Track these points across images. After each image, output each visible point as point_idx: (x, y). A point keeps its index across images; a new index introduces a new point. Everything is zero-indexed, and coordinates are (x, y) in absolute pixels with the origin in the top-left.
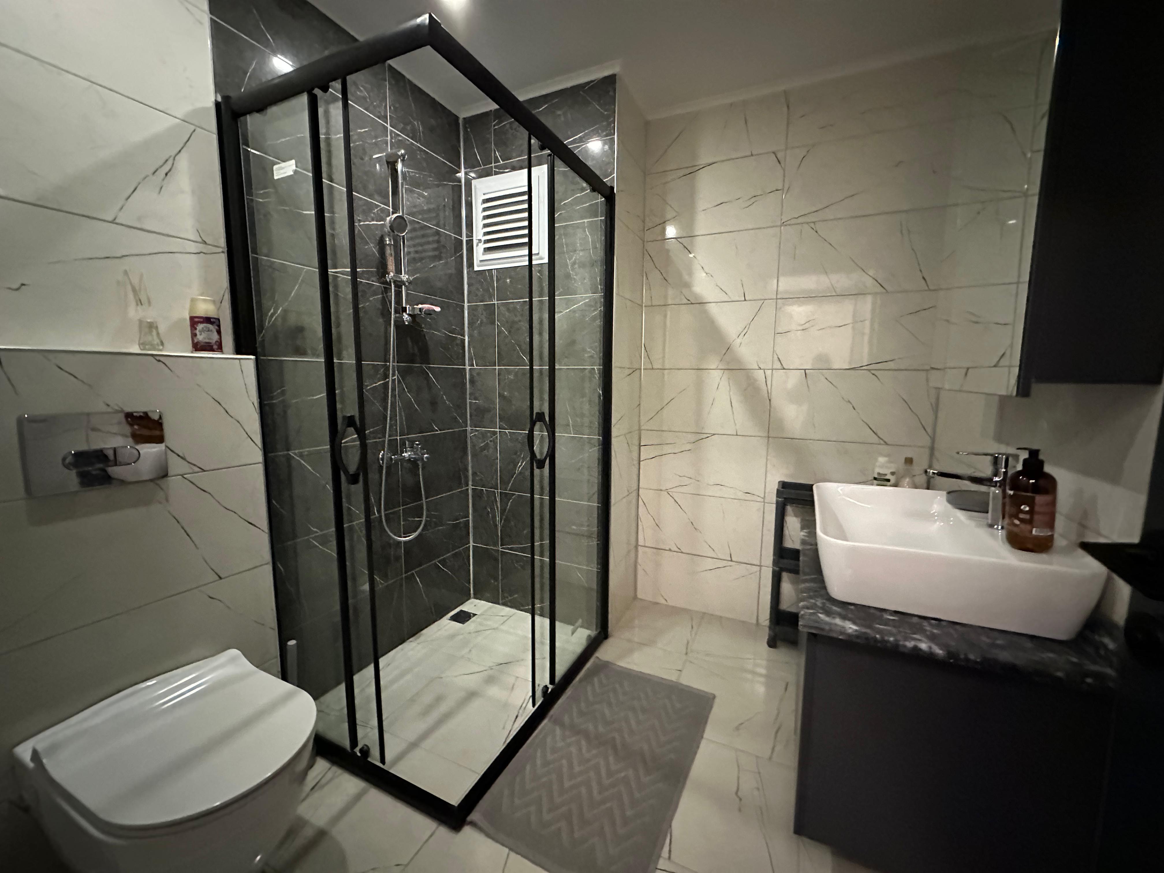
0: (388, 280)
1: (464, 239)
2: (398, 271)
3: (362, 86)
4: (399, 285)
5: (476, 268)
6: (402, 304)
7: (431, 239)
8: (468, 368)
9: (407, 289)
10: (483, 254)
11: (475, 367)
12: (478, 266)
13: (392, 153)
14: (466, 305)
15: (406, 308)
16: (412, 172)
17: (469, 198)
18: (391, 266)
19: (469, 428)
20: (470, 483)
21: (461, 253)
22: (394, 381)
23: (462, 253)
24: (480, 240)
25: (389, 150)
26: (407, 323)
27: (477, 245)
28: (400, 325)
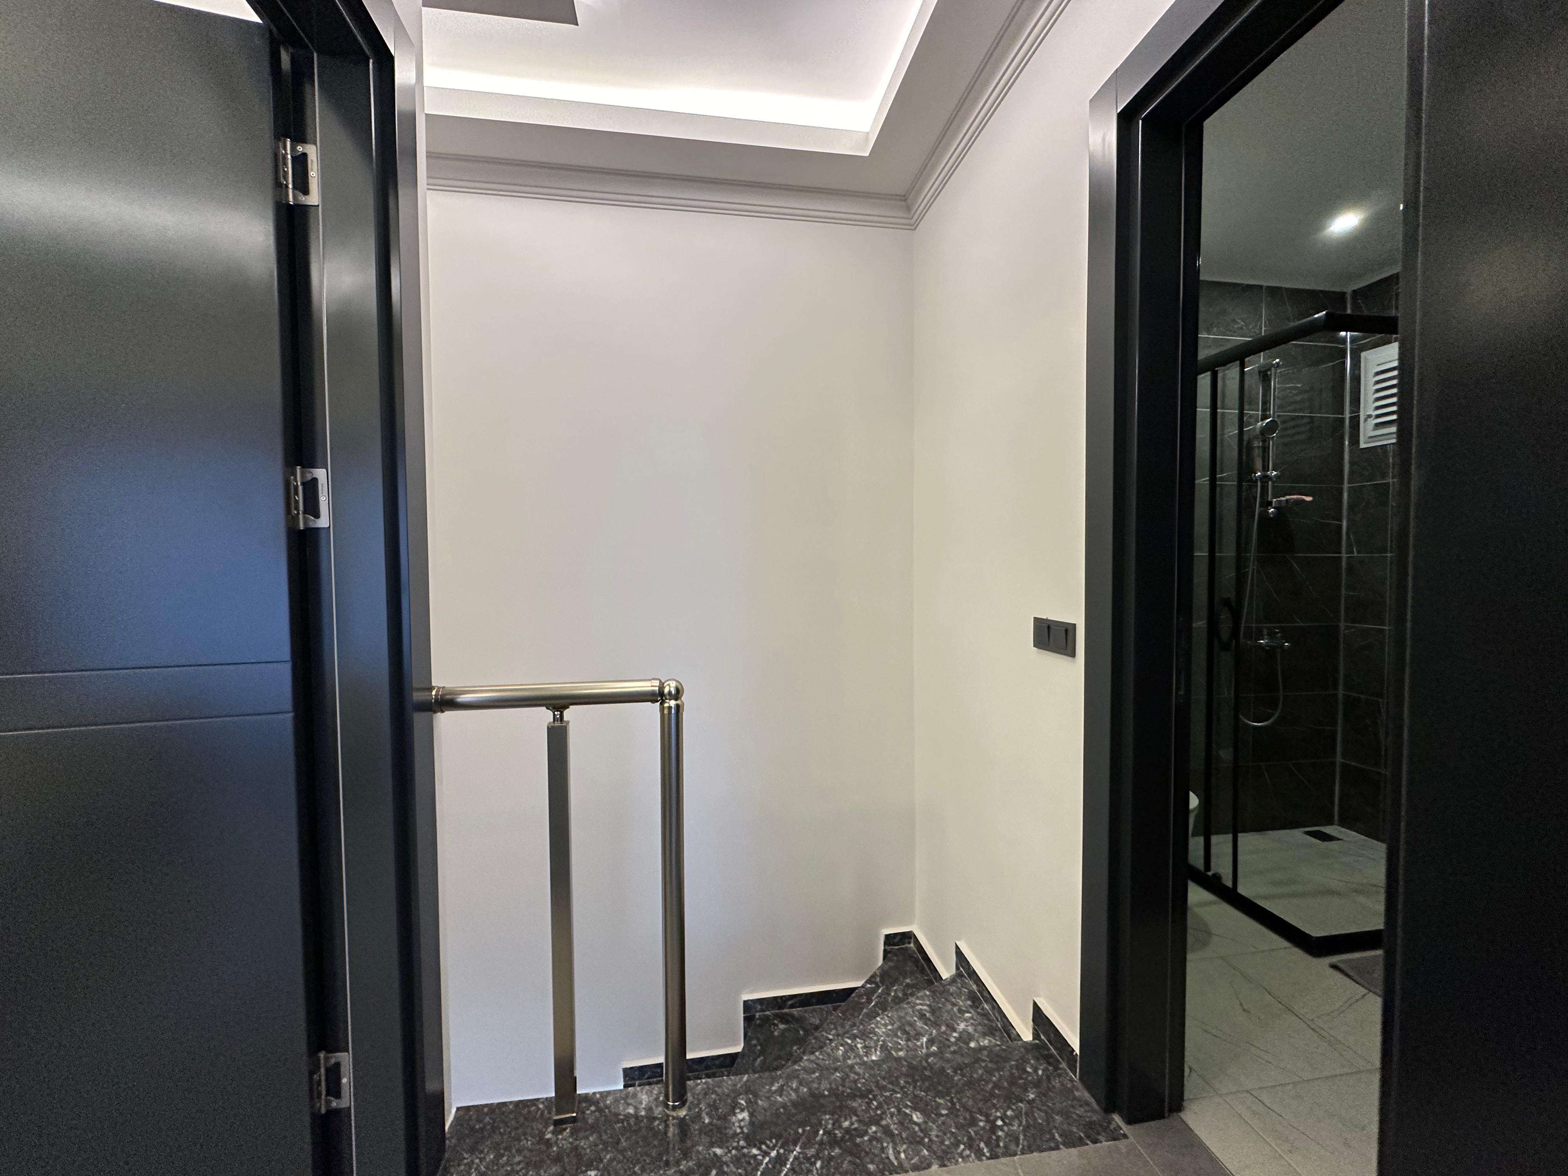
0: (1254, 479)
1: (1347, 415)
2: (1265, 468)
3: (1239, 319)
4: (1265, 478)
5: (1363, 445)
6: (1268, 497)
7: (1303, 429)
8: (1344, 555)
9: (1273, 482)
10: (1374, 430)
11: (1356, 554)
12: (1366, 443)
13: (1266, 364)
14: (1346, 486)
15: (1272, 502)
16: (1285, 371)
17: (1357, 372)
18: (1259, 464)
19: (1342, 625)
20: (1341, 687)
21: (1341, 431)
22: (1253, 570)
23: (1343, 432)
24: (1370, 416)
25: (1262, 361)
26: (1271, 516)
27: (1366, 420)
28: (1264, 518)
